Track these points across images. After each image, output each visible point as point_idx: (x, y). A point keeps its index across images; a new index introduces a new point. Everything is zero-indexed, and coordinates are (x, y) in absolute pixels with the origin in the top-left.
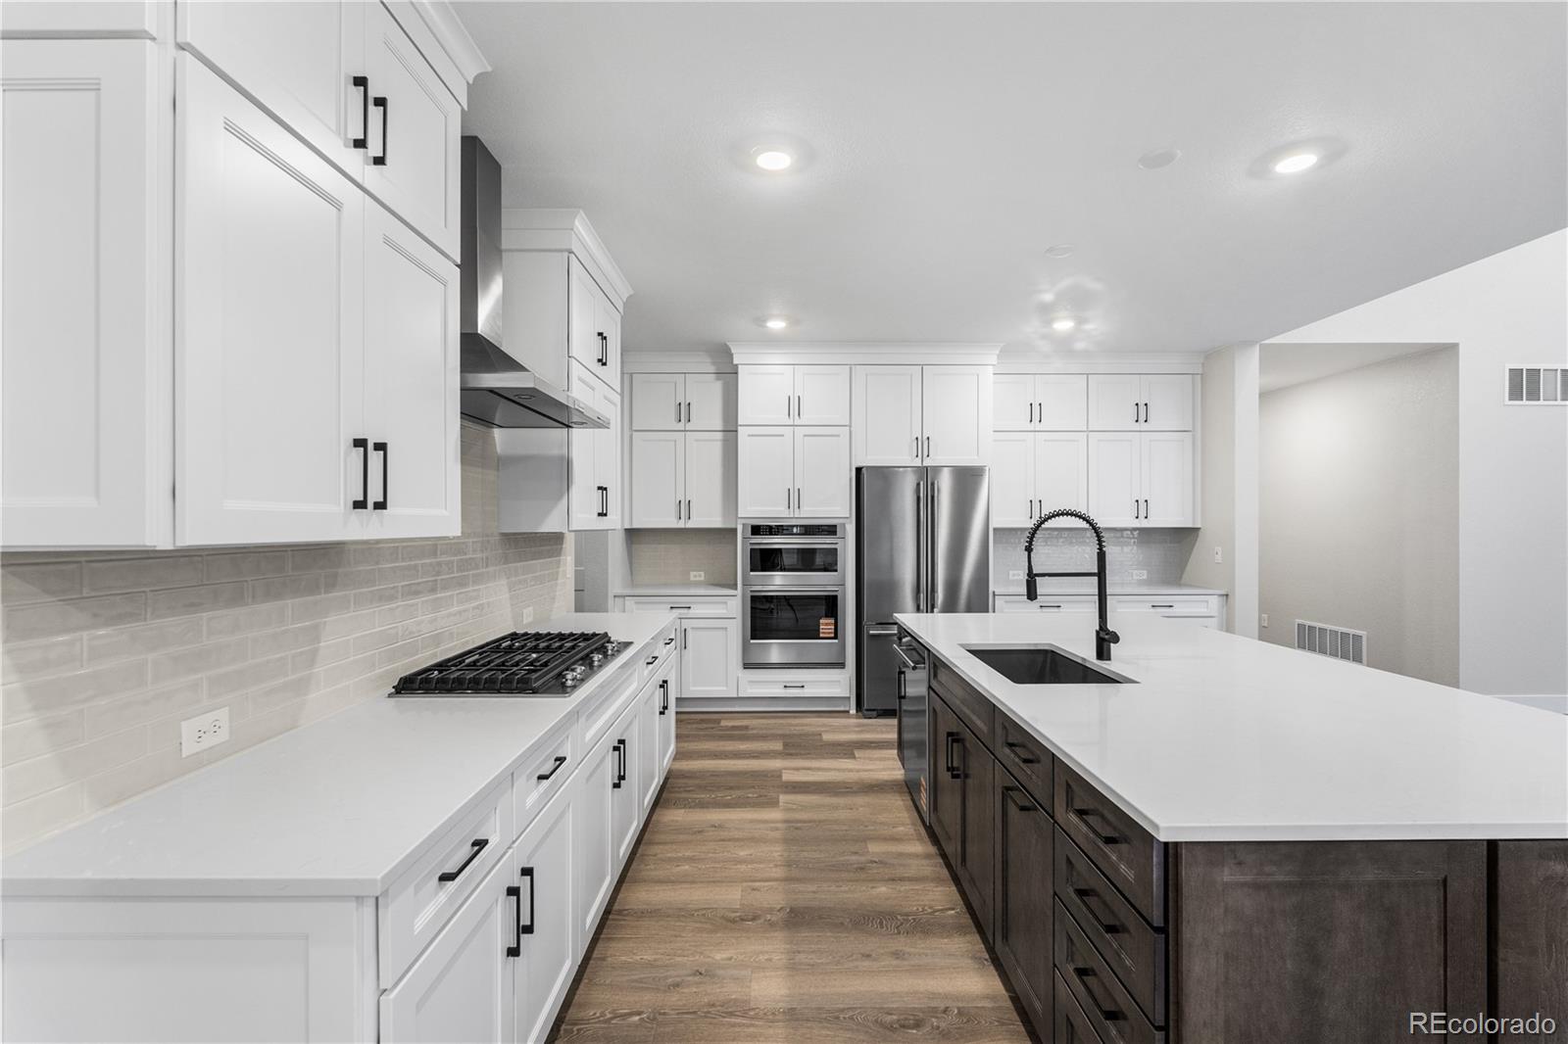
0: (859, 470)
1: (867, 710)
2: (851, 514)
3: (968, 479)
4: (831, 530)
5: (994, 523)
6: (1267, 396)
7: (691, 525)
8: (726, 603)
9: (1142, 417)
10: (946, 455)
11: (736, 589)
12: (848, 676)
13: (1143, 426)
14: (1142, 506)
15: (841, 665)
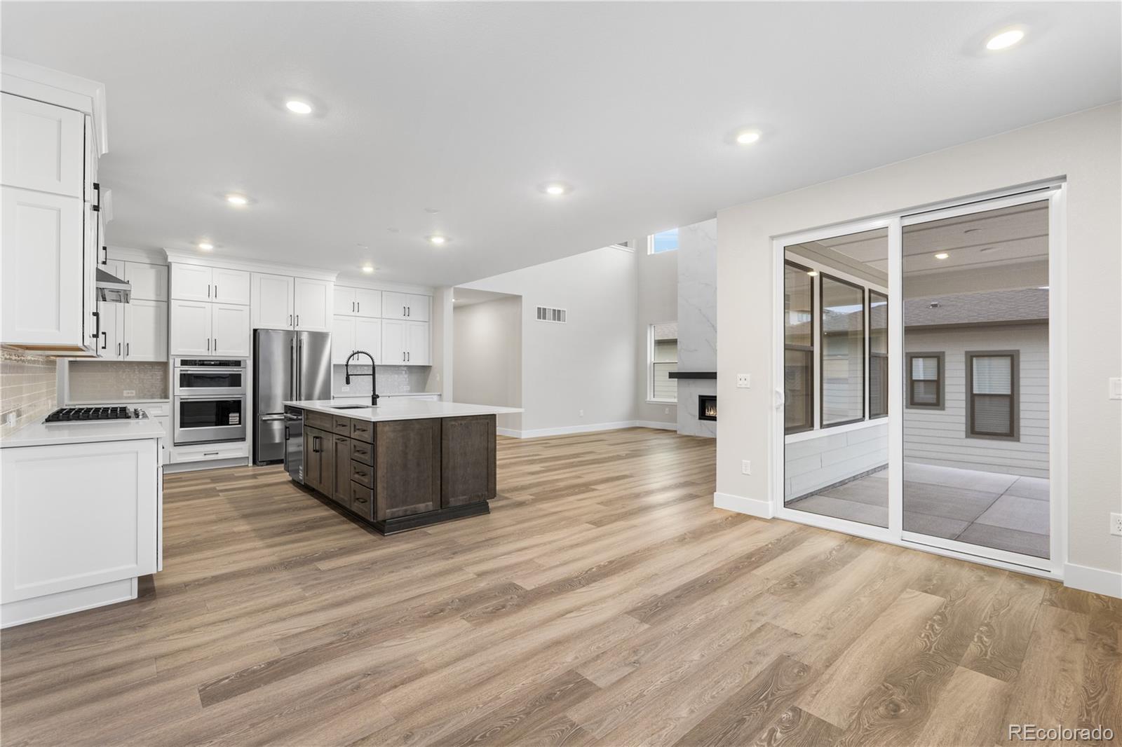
0: (255, 331)
1: (260, 462)
2: (250, 354)
3: (318, 339)
4: (238, 363)
5: (334, 362)
6: (457, 308)
7: (128, 359)
8: (161, 407)
9: (407, 314)
10: (307, 326)
11: (168, 398)
12: (248, 444)
13: (407, 318)
14: (406, 355)
15: (243, 439)
